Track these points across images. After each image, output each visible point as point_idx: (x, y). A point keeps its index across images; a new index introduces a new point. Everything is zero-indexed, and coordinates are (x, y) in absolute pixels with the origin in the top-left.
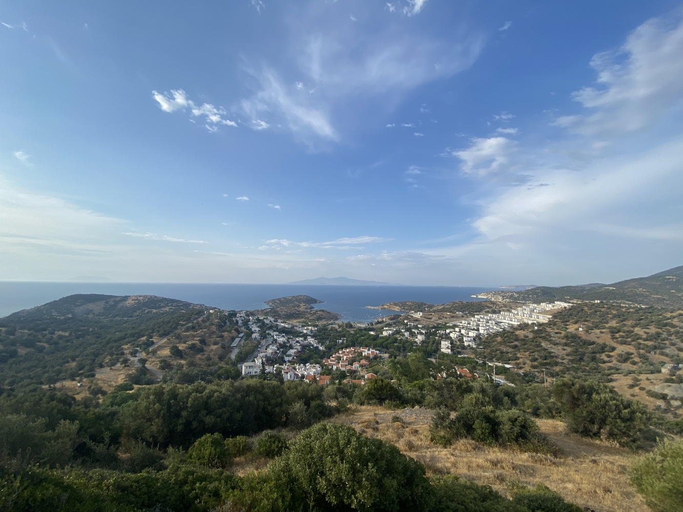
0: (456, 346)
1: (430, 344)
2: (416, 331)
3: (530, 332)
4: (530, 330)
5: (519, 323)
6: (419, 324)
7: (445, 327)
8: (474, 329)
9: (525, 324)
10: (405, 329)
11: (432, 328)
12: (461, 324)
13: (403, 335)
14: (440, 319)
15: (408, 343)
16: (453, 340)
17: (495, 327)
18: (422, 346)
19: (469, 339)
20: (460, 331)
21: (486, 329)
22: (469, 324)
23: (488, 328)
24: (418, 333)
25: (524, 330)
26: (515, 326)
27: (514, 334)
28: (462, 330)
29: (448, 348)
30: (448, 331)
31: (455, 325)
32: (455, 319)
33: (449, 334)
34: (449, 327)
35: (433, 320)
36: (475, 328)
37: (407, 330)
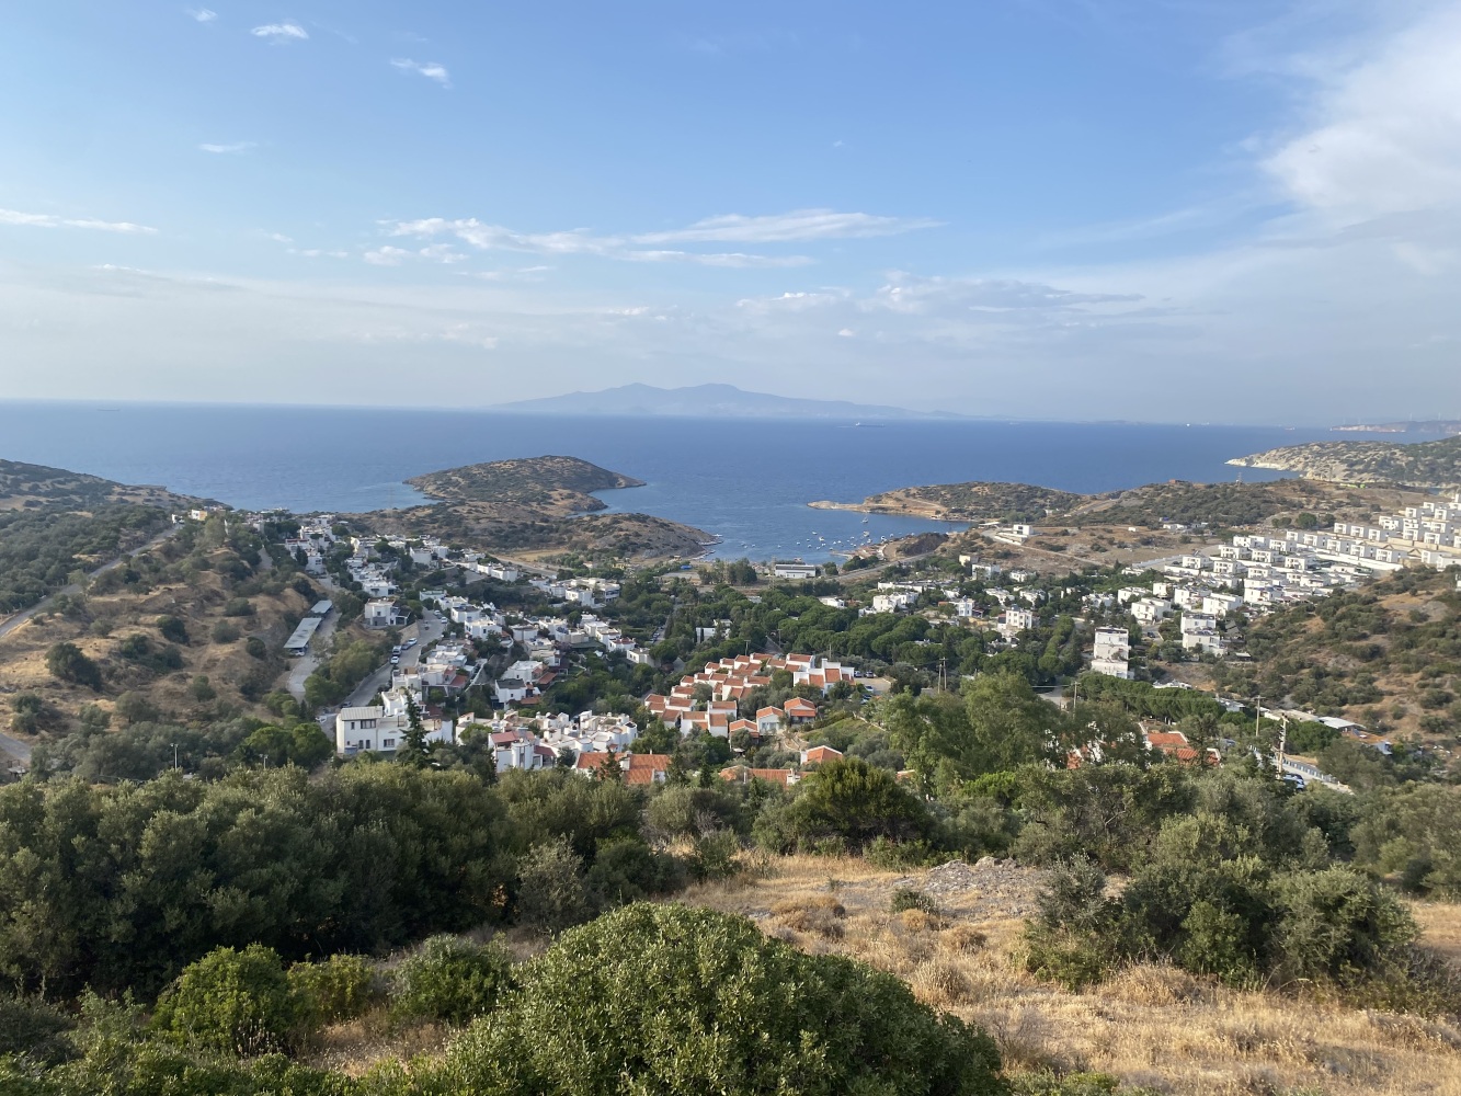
0: (1151, 651)
1: (1050, 644)
2: (1002, 596)
3: (1438, 599)
4: (1437, 592)
5: (1398, 567)
6: (1015, 569)
7: (1115, 579)
8: (1223, 589)
9: (1422, 568)
10: (961, 586)
11: (1065, 584)
12: (1176, 570)
13: (952, 611)
14: (1097, 548)
15: (971, 640)
16: (1140, 629)
17: (1304, 581)
18: (1021, 650)
19: (1202, 624)
20: (1170, 596)
21: (1271, 589)
22: (1209, 568)
23: (1276, 582)
24: (1008, 603)
25: (1414, 594)
26: (1383, 579)
27: (1374, 606)
28: (1178, 593)
29: (1118, 656)
30: (1123, 595)
31: (1154, 572)
32: (1154, 550)
33: (1127, 604)
34: (1132, 581)
35: (1069, 553)
36: (1229, 583)
37: (966, 593)
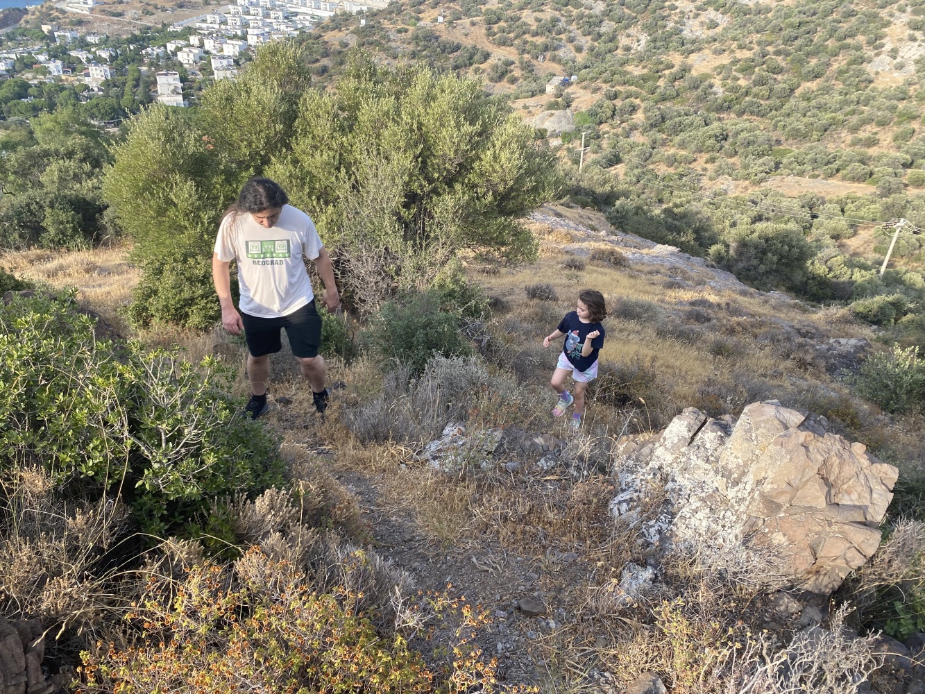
0: (196, 85)
1: (127, 89)
2: (82, 55)
3: (352, 32)
4: (352, 28)
5: (332, 14)
6: (89, 34)
7: (163, 35)
8: (235, 37)
9: (344, 14)
10: (49, 51)
11: (130, 42)
12: (204, 25)
13: (46, 72)
14: (147, 13)
15: (66, 93)
16: (186, 70)
18: (106, 96)
20: (202, 46)
21: (263, 34)
22: (224, 22)
24: (89, 61)
26: (326, 21)
28: (206, 42)
29: (175, 92)
30: (171, 47)
31: (190, 28)
32: (187, 11)
33: (174, 54)
34: (175, 36)
35: (128, 17)
37: (54, 56)
